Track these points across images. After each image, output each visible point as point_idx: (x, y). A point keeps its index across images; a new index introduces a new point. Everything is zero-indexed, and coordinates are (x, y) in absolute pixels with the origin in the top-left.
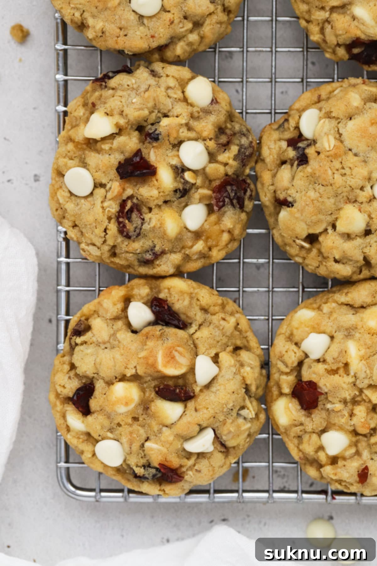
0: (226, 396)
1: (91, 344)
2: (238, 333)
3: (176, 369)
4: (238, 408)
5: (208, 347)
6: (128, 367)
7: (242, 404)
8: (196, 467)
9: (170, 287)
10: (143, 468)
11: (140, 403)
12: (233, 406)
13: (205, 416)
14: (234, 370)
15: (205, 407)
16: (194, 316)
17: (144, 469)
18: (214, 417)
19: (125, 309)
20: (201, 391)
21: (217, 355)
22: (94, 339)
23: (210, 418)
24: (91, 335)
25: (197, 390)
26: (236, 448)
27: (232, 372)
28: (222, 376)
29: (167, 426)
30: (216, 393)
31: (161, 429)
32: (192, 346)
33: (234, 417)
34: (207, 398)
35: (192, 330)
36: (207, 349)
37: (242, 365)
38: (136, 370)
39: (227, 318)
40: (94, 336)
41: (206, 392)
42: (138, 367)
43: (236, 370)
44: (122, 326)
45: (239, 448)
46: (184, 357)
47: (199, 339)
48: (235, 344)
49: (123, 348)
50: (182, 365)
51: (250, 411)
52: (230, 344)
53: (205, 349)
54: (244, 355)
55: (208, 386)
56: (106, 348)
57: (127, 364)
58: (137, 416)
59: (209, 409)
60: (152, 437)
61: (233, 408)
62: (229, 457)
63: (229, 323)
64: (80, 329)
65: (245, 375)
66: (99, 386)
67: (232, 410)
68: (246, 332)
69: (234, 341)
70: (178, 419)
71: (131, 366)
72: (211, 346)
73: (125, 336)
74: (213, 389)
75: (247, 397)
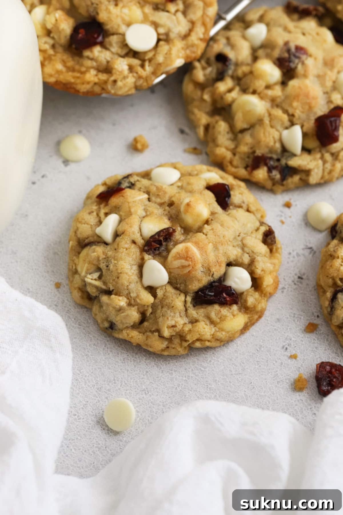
0: (121, 269)
1: (252, 232)
2: (153, 329)
3: (177, 253)
4: (104, 273)
5: (168, 294)
6: (212, 231)
7: (103, 278)
8: (95, 214)
9: (235, 317)
10: (133, 182)
11: (178, 218)
12: (109, 270)
13: (123, 242)
14: (133, 295)
15: (129, 248)
16: (197, 311)
17: (131, 183)
18: (115, 249)
19: (252, 273)
20: (143, 259)
21: (155, 296)
22: (254, 235)
23: (118, 247)
24: (258, 237)
25: (146, 256)
26: (77, 254)
27: (133, 292)
28: (137, 282)
29: (144, 217)
30: (131, 266)
31: (146, 212)
32: (179, 286)
33: (101, 263)
34: (134, 256)
35: (189, 299)
36: (166, 291)
37: (130, 304)
38: (203, 233)
39: (171, 330)
40: (256, 238)
41: (138, 260)
42: (204, 236)
43: (131, 297)
44: (242, 260)
45: (75, 255)
46: (178, 268)
47: (178, 295)
48: (147, 321)
49: (227, 243)
50: (175, 260)
51: (92, 279)
52: (152, 316)
53: (168, 290)
54: (134, 315)
55: (141, 267)
56: (239, 236)
57: (214, 232)
58: (172, 207)
59: (125, 250)
60: (147, 202)
61: (108, 268)
62: (77, 243)
63: (167, 327)
64: (269, 237)
65: (121, 298)
66: (218, 209)
67: (107, 266)
68: (147, 337)
69: (151, 321)
70: (141, 226)
71: (210, 234)
72: (165, 297)
73: (234, 253)
74: (135, 268)
75: (104, 287)
